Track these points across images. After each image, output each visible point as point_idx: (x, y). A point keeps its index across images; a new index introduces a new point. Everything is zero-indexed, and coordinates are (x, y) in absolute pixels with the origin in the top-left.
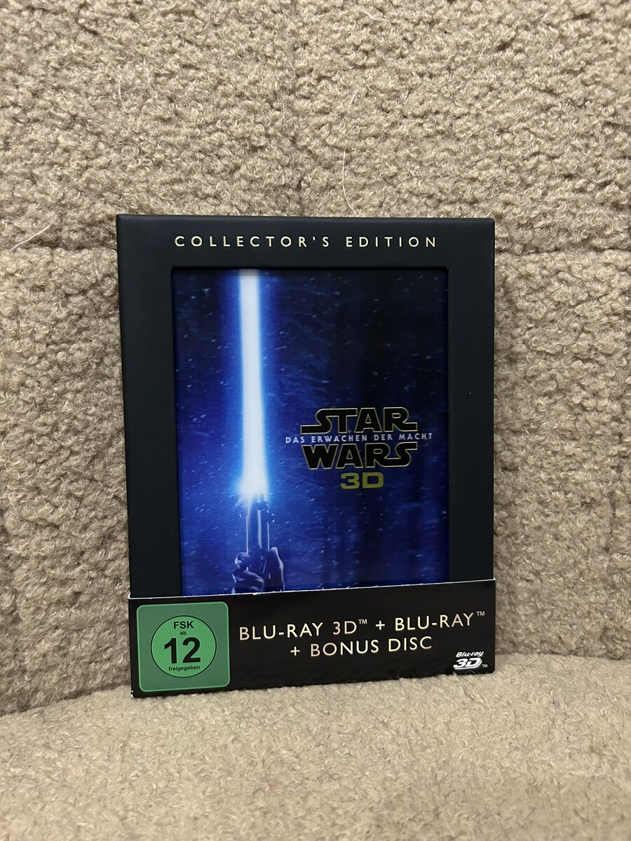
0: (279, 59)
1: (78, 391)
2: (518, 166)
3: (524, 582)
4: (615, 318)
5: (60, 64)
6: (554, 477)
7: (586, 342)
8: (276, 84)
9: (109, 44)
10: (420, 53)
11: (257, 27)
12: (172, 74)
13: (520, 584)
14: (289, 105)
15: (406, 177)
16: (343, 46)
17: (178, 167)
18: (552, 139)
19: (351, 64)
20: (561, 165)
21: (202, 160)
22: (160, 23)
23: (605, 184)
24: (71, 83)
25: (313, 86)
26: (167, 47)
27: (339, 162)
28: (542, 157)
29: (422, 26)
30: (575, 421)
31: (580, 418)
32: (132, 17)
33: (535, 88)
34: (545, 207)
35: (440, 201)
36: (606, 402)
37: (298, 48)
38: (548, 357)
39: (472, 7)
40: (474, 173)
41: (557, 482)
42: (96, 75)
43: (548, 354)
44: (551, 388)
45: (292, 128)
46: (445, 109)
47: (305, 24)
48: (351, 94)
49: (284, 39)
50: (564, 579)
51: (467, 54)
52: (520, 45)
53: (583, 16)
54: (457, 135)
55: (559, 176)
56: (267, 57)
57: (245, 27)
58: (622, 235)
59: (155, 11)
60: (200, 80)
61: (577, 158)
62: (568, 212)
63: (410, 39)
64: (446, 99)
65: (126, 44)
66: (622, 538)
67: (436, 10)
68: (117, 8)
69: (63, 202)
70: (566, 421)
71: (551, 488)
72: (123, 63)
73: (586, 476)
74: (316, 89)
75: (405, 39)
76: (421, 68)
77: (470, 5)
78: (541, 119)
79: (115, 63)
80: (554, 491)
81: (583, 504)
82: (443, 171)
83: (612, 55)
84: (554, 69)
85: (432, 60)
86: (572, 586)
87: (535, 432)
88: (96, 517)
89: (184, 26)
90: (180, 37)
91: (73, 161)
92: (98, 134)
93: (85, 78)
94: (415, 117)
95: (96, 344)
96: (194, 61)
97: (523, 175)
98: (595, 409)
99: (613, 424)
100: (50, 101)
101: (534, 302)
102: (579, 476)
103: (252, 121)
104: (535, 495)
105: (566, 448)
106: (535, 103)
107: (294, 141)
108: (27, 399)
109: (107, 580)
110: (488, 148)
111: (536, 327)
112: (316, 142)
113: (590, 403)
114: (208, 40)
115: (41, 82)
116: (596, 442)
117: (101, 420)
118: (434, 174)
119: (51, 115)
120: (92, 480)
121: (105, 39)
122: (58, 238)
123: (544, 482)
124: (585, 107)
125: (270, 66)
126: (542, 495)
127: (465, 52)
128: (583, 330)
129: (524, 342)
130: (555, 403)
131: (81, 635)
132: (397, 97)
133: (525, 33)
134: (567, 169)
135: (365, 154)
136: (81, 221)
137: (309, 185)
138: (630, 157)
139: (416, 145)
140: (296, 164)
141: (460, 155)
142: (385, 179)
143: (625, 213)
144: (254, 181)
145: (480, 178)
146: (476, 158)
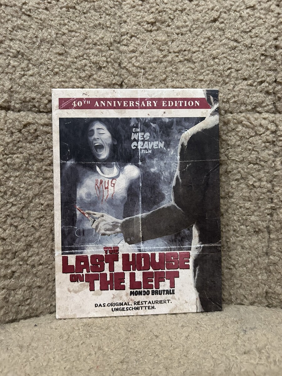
0: (113, 28)
1: (17, 177)
2: (221, 74)
3: (228, 269)
4: (268, 144)
5: (13, 29)
6: (240, 219)
7: (255, 155)
8: (112, 39)
9: (36, 20)
10: (177, 24)
11: (103, 14)
12: (64, 34)
13: (226, 271)
14: (118, 49)
15: (170, 80)
16: (142, 22)
17: (65, 75)
18: (237, 62)
19: (146, 30)
20: (241, 74)
21: (76, 72)
22: (59, 12)
23: (261, 82)
24: (17, 37)
25: (129, 40)
26: (62, 22)
27: (140, 74)
28: (233, 70)
29: (178, 12)
30: (250, 192)
31: (253, 191)
32: (46, 9)
33: (229, 39)
34: (234, 93)
36: (265, 183)
37: (122, 23)
38: (237, 162)
39: (200, 3)
40: (201, 77)
41: (242, 221)
42: (29, 34)
43: (237, 161)
44: (238, 177)
45: (119, 59)
46: (189, 49)
47: (125, 13)
48: (146, 43)
49: (116, 19)
50: (246, 268)
51: (198, 24)
52: (222, 20)
53: (250, 7)
54: (194, 60)
55: (240, 79)
56: (108, 27)
57: (98, 14)
58: (270, 106)
59: (57, 6)
60: (77, 37)
61: (249, 71)
62: (245, 95)
63: (172, 18)
64: (189, 44)
65: (44, 21)
66: (274, 248)
67: (183, 5)
68: (40, 5)
69: (12, 90)
70: (246, 192)
71: (239, 224)
72: (42, 29)
73: (256, 218)
74: (130, 41)
75: (170, 18)
76: (178, 31)
77: (199, 2)
78: (232, 53)
79: (39, 29)
80: (241, 225)
81: (254, 232)
82: (188, 76)
83: (264, 24)
84: (238, 31)
85: (182, 27)
86: (250, 271)
87: (232, 197)
88: (23, 236)
89: (70, 14)
90: (68, 18)
91: (18, 72)
92: (29, 60)
93: (24, 35)
94: (175, 52)
95: (25, 155)
96: (74, 28)
97: (224, 78)
98: (260, 187)
99: (268, 193)
100: (8, 45)
101: (230, 136)
102: (253, 218)
103: (100, 55)
104: (232, 227)
105: (246, 205)
106: (230, 46)
107: (120, 64)
109: (28, 266)
110: (208, 66)
111: (231, 148)
112: (130, 65)
113: (257, 184)
114: (81, 20)
115: (4, 37)
116: (260, 202)
117: (27, 190)
118: (183, 78)
119: (8, 51)
120: (22, 218)
121: (34, 19)
122: (10, 106)
123: (235, 221)
124: (252, 48)
125: (109, 31)
126: (235, 227)
127: (197, 23)
128: (253, 150)
129: (226, 155)
130: (240, 184)
131: (15, 292)
132: (166, 43)
133: (224, 14)
134: (244, 76)
135: (152, 70)
136: (20, 99)
137: (126, 84)
138: (273, 70)
139: (175, 65)
140: (121, 74)
141: (196, 70)
142: (161, 81)
143: (271, 96)
144: (100, 81)
145: (204, 80)
146: (203, 71)
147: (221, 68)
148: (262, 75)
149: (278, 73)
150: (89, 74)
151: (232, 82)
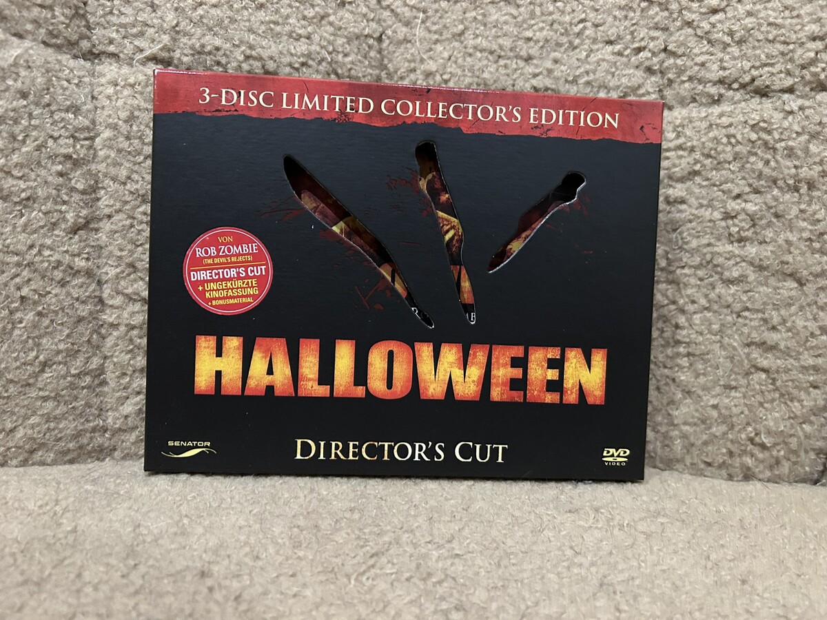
2: (566, 30)
15: (472, 36)
17: (277, 11)
18: (597, 10)
20: (603, 32)
21: (298, 8)
23: (639, 50)
27: (417, 20)
28: (589, 24)
34: (588, 67)
35: (500, 57)
40: (529, 34)
55: (601, 42)
61: (618, 27)
62: (607, 72)
69: (177, 29)
82: (504, 31)
97: (571, 38)
108: (132, 190)
118: (495, 34)
122: (172, 58)
134: (608, 36)
135: (439, 15)
136: (192, 47)
137: (389, 38)
138: (662, 29)
139: (482, 9)
140: (380, 20)
141: (520, 19)
142: (454, 36)
143: (656, 77)
144: (340, 29)
145: (535, 38)
146: (533, 22)
147: (567, 18)
148: (641, 36)
149: (671, 34)
150: (322, 12)
151: (586, 47)
